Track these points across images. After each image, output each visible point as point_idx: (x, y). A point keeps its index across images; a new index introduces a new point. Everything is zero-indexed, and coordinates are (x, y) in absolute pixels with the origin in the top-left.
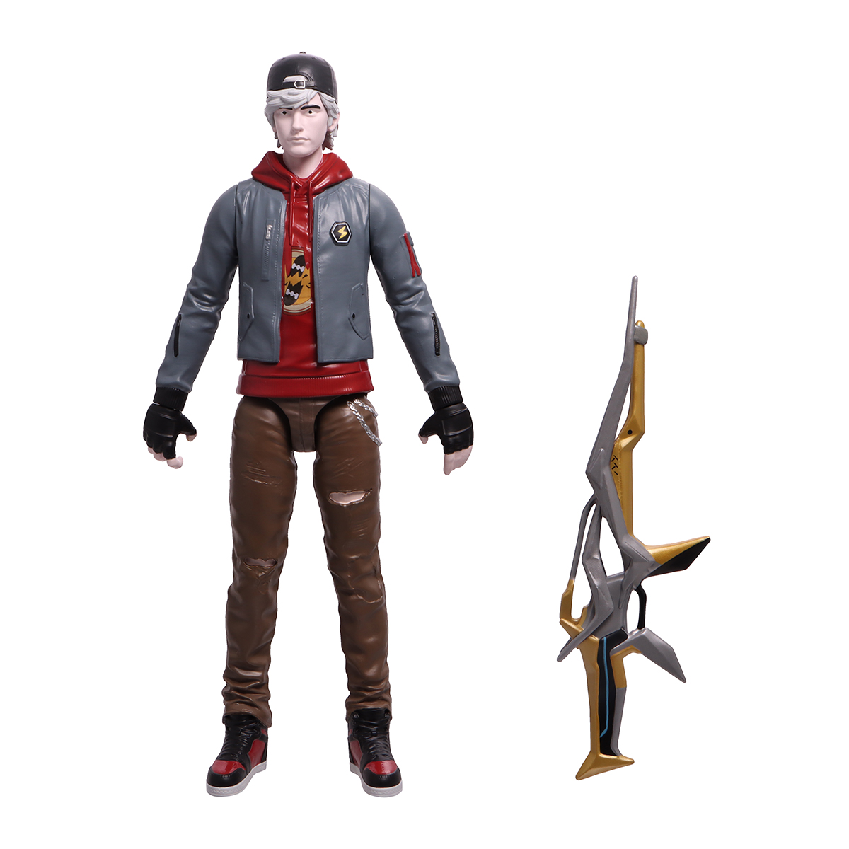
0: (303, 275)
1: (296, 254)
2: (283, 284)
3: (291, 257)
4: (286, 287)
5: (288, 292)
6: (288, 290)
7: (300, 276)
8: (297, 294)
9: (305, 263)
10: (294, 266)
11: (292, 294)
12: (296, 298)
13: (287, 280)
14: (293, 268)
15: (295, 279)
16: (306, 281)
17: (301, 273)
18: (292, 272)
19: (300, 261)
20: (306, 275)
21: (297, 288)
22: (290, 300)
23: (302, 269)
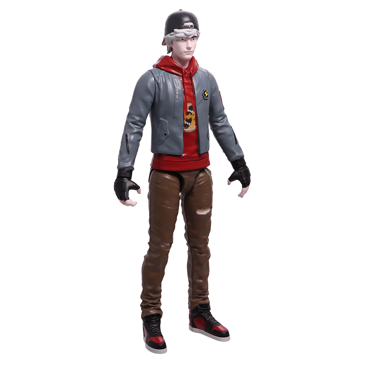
0: (192, 115)
1: (189, 105)
2: (184, 119)
3: (187, 107)
4: (185, 120)
5: (186, 123)
6: (186, 122)
7: (191, 115)
8: (190, 123)
9: (193, 109)
10: (188, 110)
11: (188, 123)
12: (189, 125)
13: (185, 117)
14: (188, 111)
15: (188, 117)
16: (193, 117)
17: (191, 114)
18: (188, 113)
19: (191, 108)
20: (193, 115)
21: (190, 121)
22: (187, 126)
23: (192, 112)
